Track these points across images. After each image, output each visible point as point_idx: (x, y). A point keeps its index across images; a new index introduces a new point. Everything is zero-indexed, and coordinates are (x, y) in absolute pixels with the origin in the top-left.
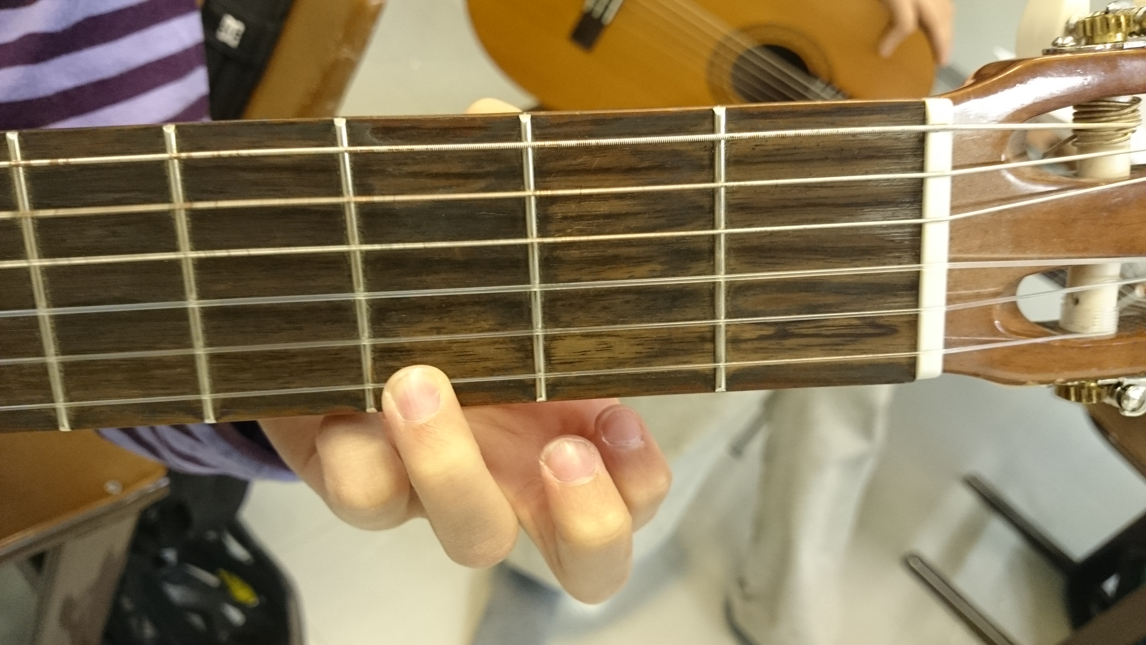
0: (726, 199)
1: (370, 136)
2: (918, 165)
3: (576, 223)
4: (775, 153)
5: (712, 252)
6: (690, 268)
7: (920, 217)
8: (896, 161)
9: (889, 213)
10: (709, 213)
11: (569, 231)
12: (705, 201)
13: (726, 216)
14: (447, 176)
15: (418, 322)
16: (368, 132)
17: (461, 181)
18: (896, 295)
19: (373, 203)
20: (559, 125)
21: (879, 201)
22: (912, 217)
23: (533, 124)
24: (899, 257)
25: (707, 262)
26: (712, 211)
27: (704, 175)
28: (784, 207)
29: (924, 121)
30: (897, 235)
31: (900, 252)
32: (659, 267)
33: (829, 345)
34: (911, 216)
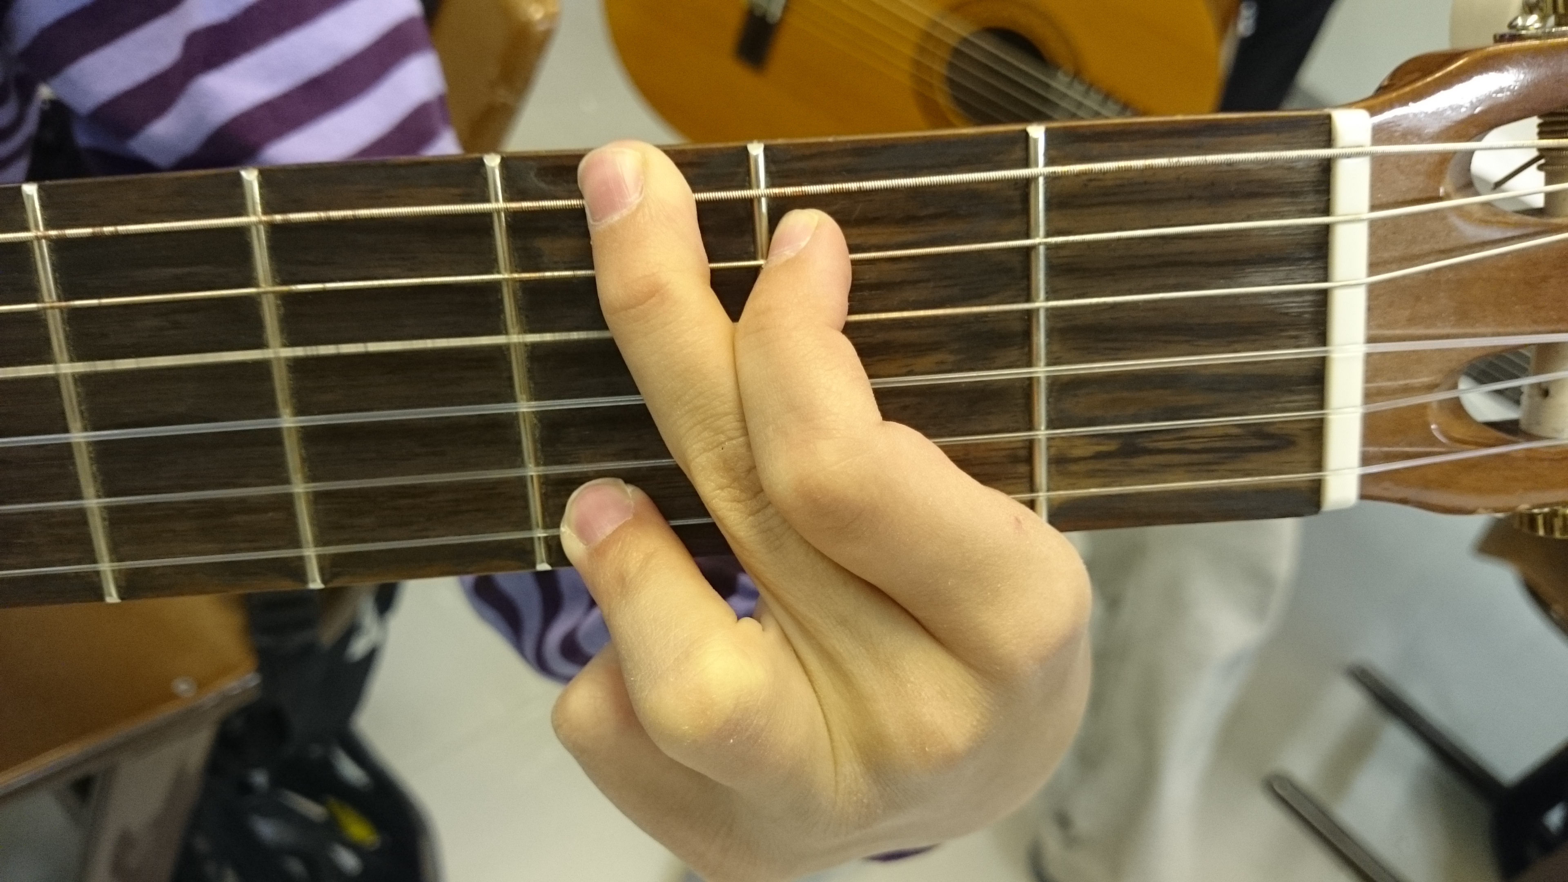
0: (1047, 261)
1: (535, 180)
2: (1322, 206)
5: (1027, 335)
7: (1326, 279)
8: (1289, 200)
9: (1281, 275)
10: (1023, 278)
12: (1017, 265)
13: (1047, 283)
16: (535, 176)
18: (1292, 392)
20: (803, 160)
21: (1266, 256)
22: (1314, 280)
23: (766, 157)
24: (1295, 337)
25: (1019, 348)
26: (1026, 274)
27: (1014, 224)
28: (1132, 268)
29: (1329, 142)
30: (1294, 306)
31: (1297, 329)
32: (951, 358)
33: (1198, 464)
34: (1313, 278)
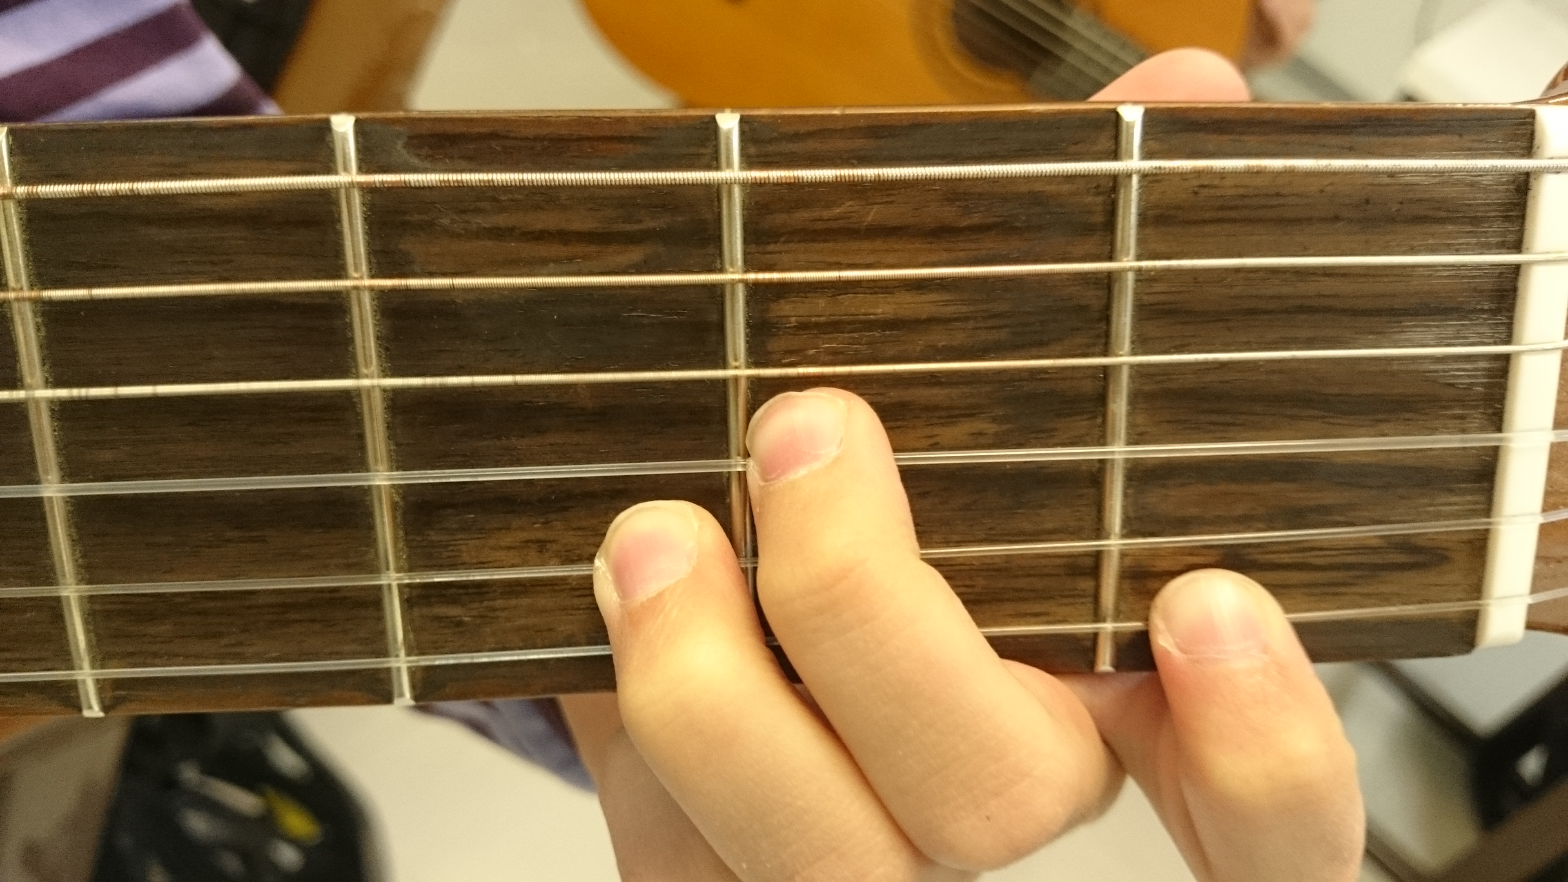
0: (1136, 293)
1: (404, 152)
2: (1511, 238)
3: (826, 336)
4: (1239, 202)
5: (1101, 399)
6: (1053, 430)
7: (1508, 341)
8: (1469, 228)
9: (1450, 331)
10: (1100, 320)
11: (811, 352)
12: (1092, 298)
13: (1134, 329)
14: (564, 237)
15: (499, 529)
16: (399, 145)
17: (593, 248)
18: (1450, 491)
19: (408, 290)
20: (796, 137)
21: (1432, 305)
22: (1492, 341)
23: (742, 133)
24: (1462, 417)
25: (1088, 419)
26: (1105, 316)
27: (1091, 244)
28: (1252, 312)
29: (1529, 148)
30: (1462, 376)
31: (1464, 407)
32: (991, 428)
33: (1323, 585)
34: (1492, 337)
